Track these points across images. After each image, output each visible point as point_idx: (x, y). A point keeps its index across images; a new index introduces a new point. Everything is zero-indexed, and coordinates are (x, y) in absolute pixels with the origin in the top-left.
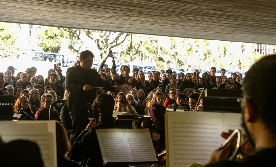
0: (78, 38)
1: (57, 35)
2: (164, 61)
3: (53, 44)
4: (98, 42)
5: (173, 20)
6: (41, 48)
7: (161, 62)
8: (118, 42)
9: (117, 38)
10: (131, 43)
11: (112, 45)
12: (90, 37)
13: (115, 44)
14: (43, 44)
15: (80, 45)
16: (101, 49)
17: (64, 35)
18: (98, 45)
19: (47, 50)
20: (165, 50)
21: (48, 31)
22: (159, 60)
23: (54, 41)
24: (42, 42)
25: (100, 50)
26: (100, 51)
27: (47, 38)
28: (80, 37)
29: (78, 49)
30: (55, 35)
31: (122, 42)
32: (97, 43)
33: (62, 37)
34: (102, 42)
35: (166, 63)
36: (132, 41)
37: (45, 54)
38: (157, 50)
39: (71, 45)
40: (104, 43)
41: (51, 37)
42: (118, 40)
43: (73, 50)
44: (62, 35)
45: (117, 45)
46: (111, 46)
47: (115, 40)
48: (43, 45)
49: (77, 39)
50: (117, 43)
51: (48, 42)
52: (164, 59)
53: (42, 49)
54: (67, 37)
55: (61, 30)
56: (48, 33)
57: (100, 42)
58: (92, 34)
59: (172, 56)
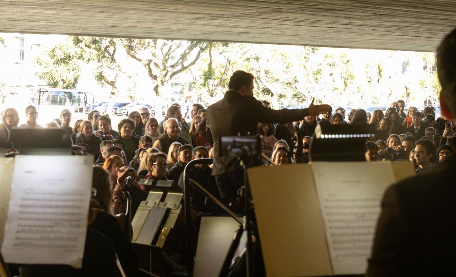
0: (113, 60)
1: (71, 56)
2: (272, 95)
3: (65, 74)
4: (149, 65)
5: (351, 17)
6: (44, 82)
7: (267, 96)
8: (186, 64)
9: (184, 57)
10: (210, 65)
11: (175, 70)
12: (134, 57)
13: (179, 68)
14: (47, 73)
15: (116, 72)
16: (155, 78)
17: (84, 56)
18: (150, 71)
19: (55, 85)
20: (273, 75)
21: (56, 50)
22: (263, 92)
23: (67, 68)
24: (45, 71)
25: (153, 80)
26: (154, 82)
27: (54, 64)
28: (115, 57)
29: (113, 81)
30: (69, 57)
31: (193, 64)
32: (147, 67)
33: (82, 59)
34: (156, 64)
35: (276, 97)
36: (211, 60)
37: (52, 92)
38: (258, 74)
39: (100, 73)
40: (160, 66)
41: (60, 61)
42: (186, 59)
43: (103, 82)
44: (80, 56)
45: (184, 68)
46: (173, 72)
47: (180, 60)
48: (48, 75)
49: (109, 62)
50: (183, 65)
51: (56, 69)
52: (273, 91)
53: (46, 84)
54: (89, 59)
55: (81, 46)
56: (55, 54)
57: (152, 66)
58: (136, 50)
59: (287, 84)
